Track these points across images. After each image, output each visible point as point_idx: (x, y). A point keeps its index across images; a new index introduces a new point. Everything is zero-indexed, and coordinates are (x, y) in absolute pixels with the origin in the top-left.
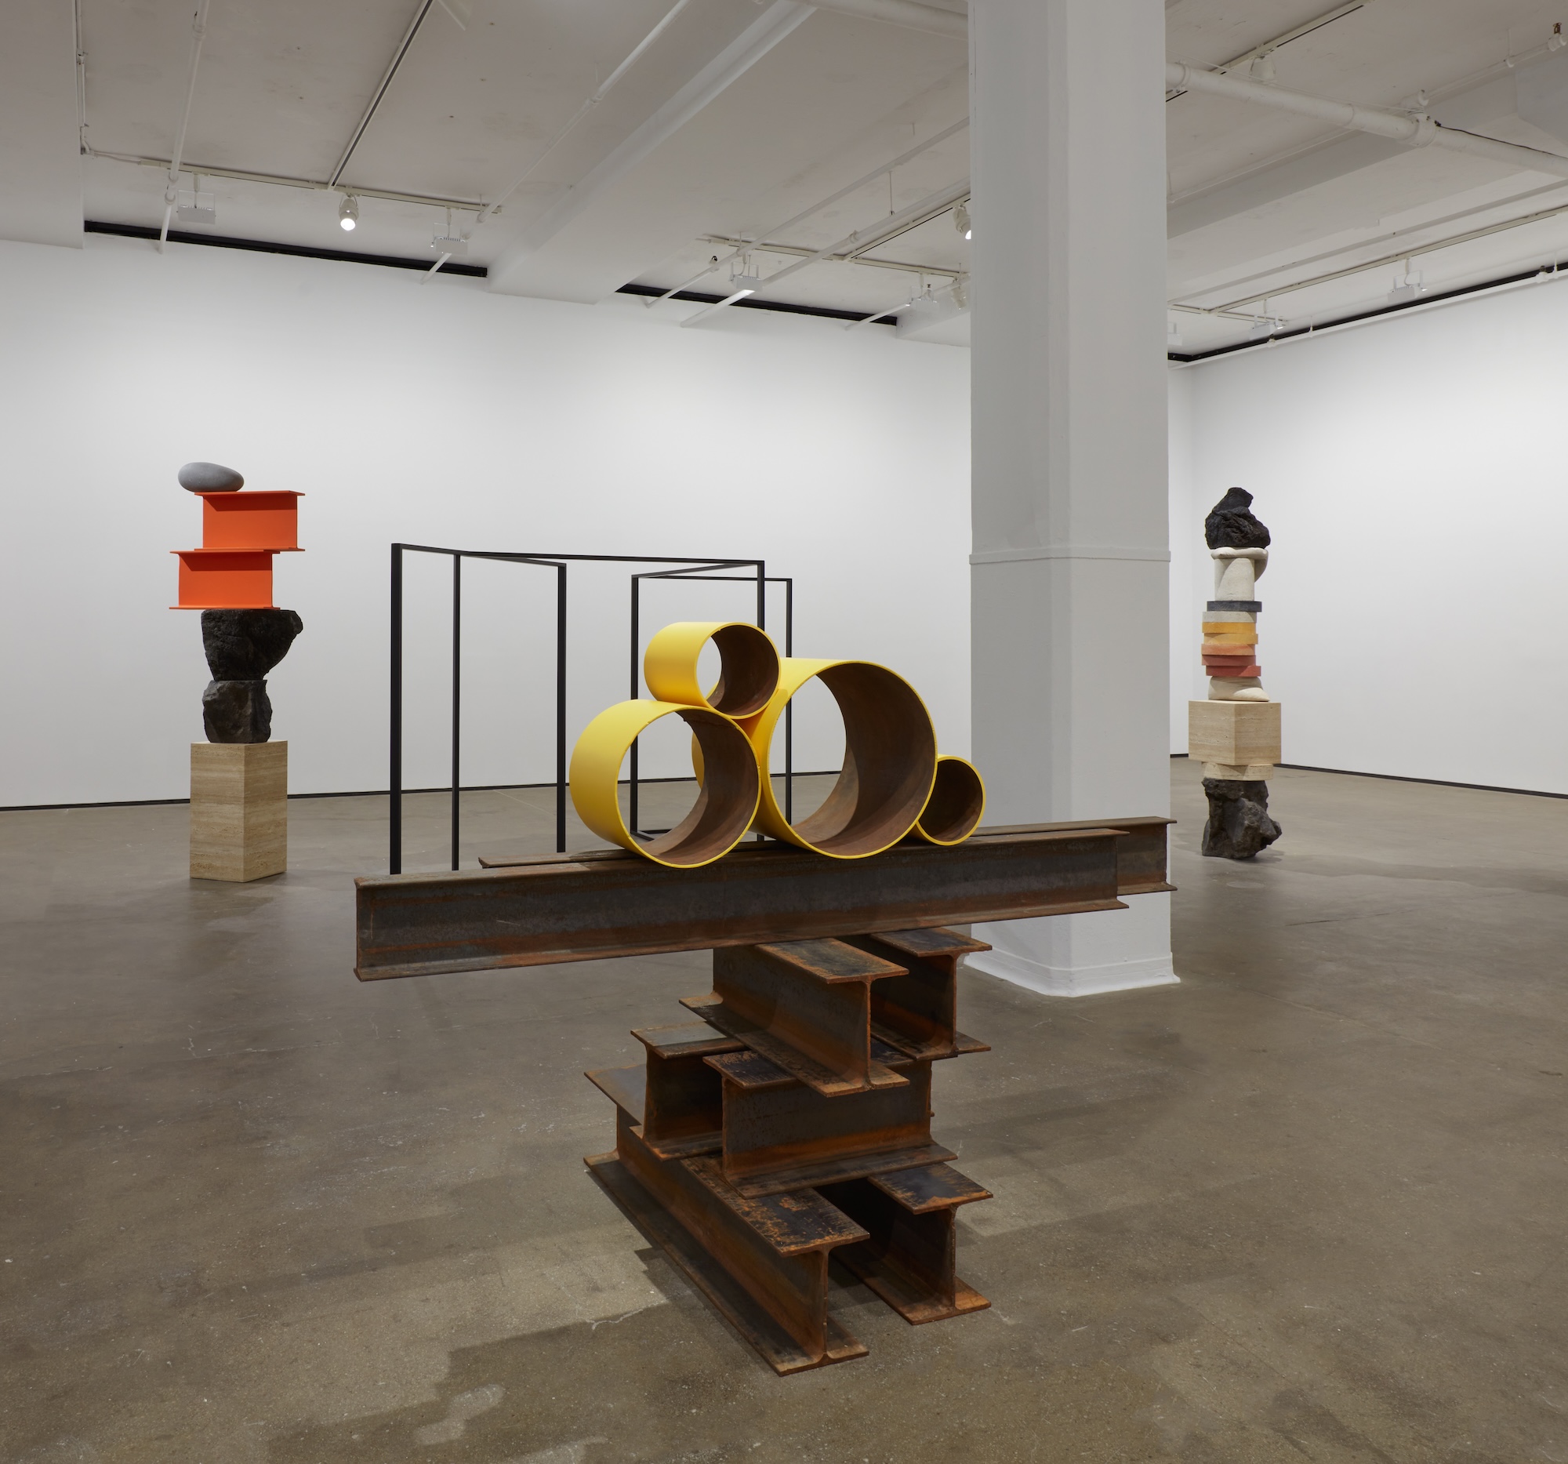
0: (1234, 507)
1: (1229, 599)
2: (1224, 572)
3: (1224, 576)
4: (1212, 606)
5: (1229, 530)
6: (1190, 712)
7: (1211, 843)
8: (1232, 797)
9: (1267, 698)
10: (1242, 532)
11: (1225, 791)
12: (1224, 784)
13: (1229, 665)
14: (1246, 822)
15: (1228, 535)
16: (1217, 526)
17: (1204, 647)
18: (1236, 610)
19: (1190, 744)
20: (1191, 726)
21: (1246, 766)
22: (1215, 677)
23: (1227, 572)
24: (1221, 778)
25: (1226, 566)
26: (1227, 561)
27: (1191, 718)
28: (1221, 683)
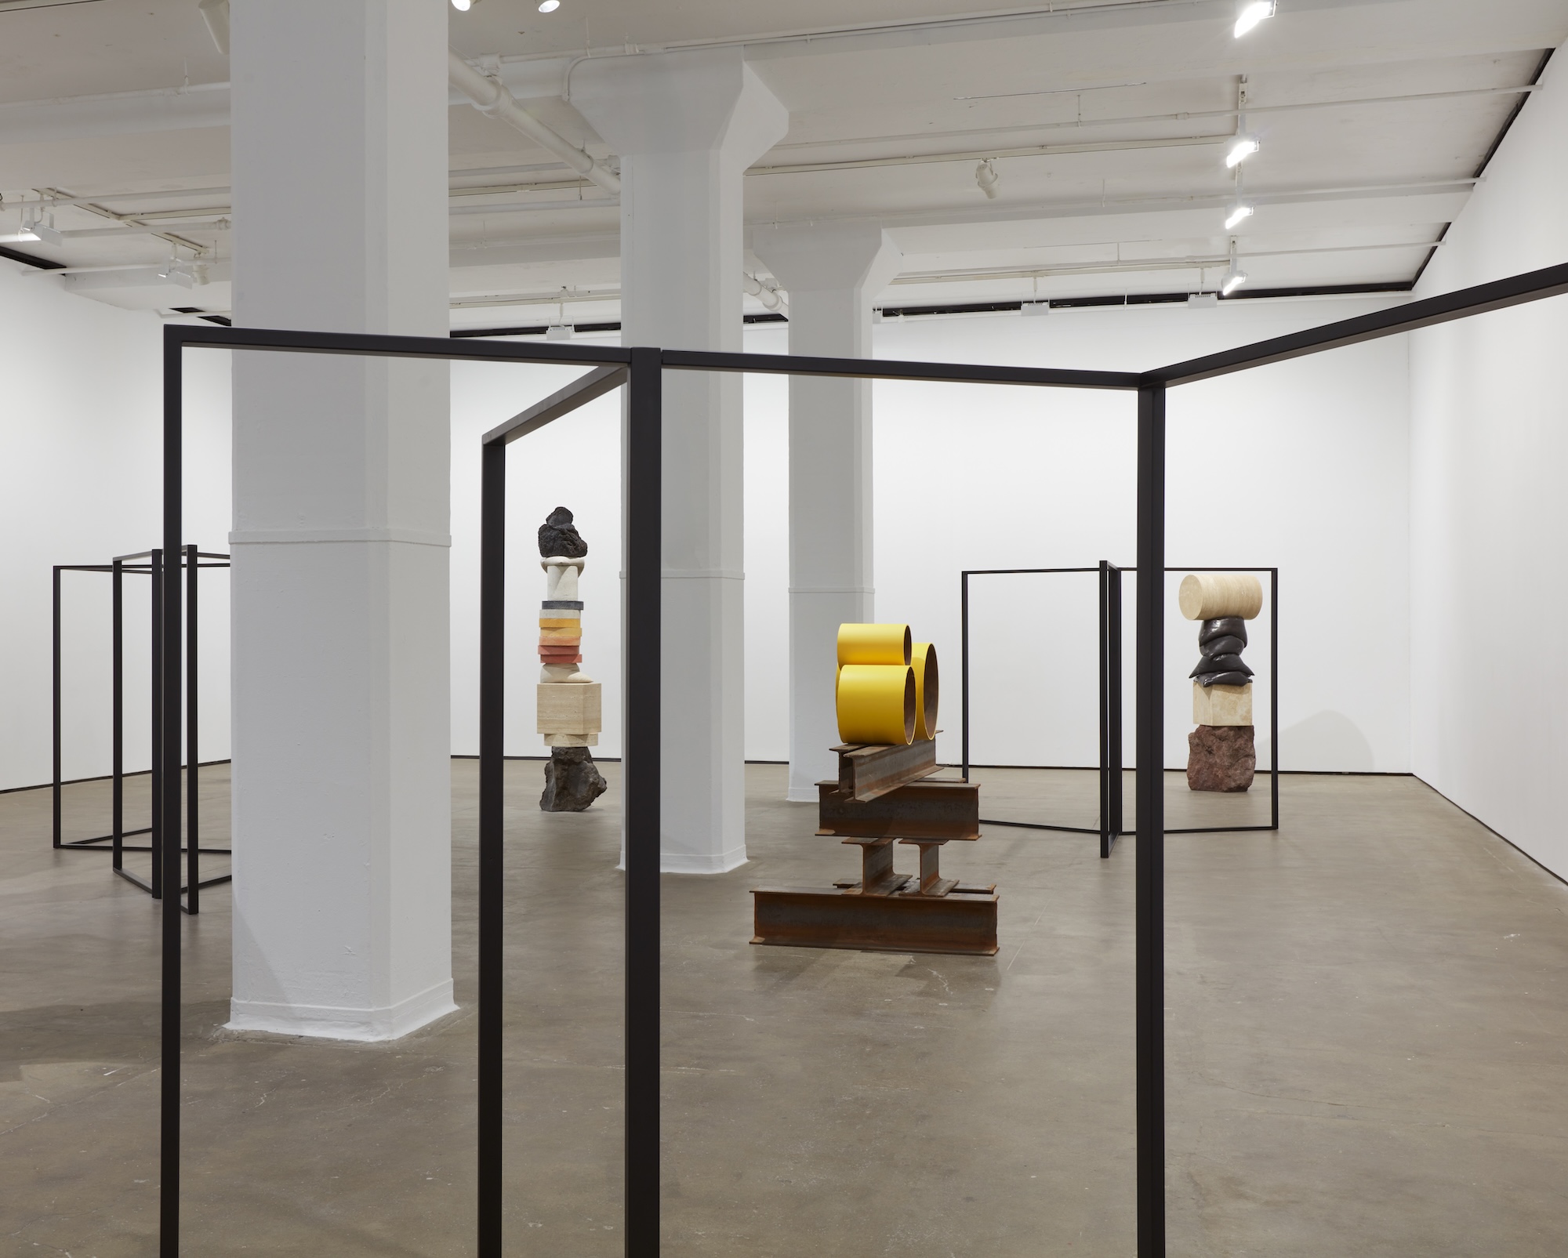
0: (562, 523)
1: (565, 600)
2: (560, 578)
3: (561, 581)
4: (547, 605)
5: (565, 542)
6: (538, 694)
7: (558, 801)
8: (577, 761)
9: (589, 679)
10: (574, 544)
11: (573, 756)
12: (571, 751)
13: (567, 653)
14: (591, 779)
15: (564, 547)
16: (554, 539)
17: (543, 639)
18: (572, 609)
19: (538, 720)
20: (539, 705)
21: (587, 735)
22: (548, 664)
23: (563, 577)
24: (569, 746)
25: (562, 572)
26: (562, 568)
27: (539, 699)
28: (556, 669)
